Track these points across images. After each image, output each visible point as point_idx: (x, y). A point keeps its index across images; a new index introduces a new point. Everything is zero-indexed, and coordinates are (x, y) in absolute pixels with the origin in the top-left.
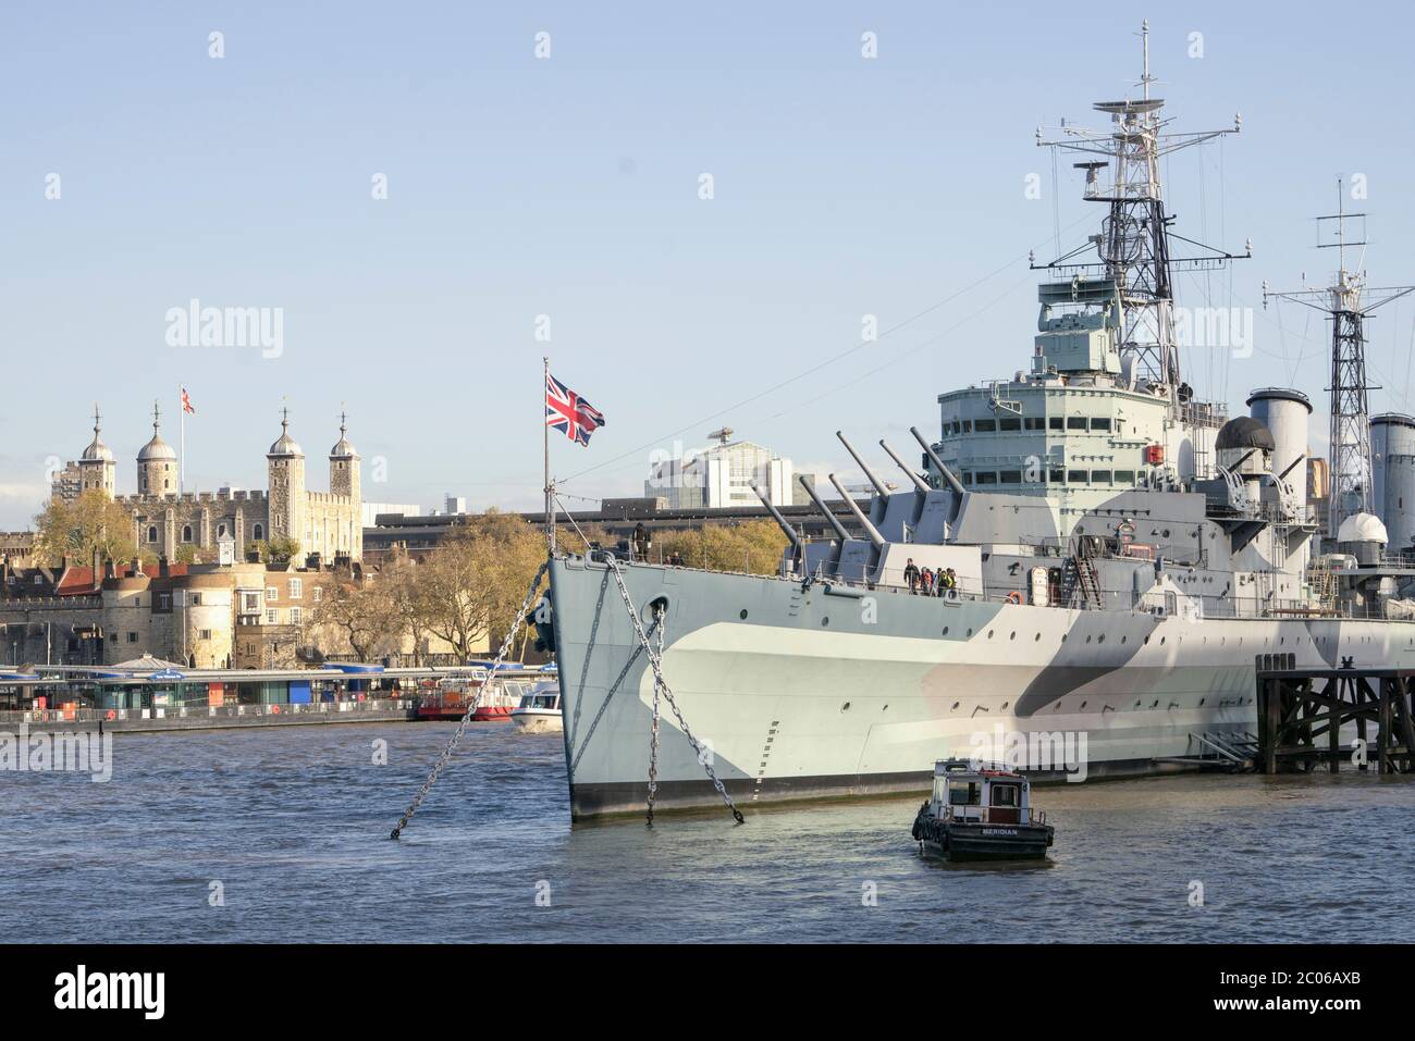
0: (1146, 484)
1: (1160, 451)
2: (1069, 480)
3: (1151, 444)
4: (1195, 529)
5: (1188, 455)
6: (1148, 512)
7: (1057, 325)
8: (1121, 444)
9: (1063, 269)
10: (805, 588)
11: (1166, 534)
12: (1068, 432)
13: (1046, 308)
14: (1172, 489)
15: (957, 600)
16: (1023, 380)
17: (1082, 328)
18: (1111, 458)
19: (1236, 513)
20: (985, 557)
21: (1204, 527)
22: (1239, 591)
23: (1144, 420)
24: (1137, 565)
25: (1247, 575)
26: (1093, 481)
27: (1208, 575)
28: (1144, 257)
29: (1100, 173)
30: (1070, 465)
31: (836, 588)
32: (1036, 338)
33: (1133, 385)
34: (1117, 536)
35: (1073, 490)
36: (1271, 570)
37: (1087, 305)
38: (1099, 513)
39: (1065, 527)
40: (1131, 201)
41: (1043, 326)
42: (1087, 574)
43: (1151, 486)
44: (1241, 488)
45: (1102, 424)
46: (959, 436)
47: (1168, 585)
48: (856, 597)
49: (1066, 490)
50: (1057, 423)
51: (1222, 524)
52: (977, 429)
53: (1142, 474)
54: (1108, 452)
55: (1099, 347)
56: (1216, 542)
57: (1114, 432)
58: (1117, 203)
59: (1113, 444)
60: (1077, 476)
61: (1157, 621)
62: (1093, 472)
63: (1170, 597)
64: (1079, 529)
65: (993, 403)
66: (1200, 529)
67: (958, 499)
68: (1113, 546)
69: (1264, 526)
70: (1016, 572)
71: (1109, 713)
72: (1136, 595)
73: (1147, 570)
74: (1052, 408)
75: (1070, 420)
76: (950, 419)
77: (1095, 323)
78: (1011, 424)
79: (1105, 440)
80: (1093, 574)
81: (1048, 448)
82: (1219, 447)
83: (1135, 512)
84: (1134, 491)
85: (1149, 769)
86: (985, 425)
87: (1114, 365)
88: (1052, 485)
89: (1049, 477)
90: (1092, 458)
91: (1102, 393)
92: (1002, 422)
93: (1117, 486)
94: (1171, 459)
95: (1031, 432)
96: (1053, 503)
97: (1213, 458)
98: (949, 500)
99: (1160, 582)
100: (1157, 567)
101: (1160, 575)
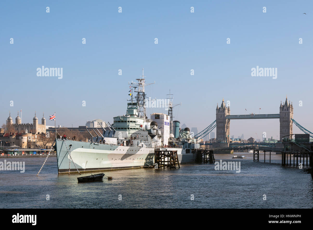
0: (140, 130)
4: (147, 136)
5: (146, 126)
7: (130, 108)
9: (131, 101)
10: (91, 143)
11: (143, 136)
12: (130, 123)
13: (128, 106)
14: (144, 131)
15: (112, 145)
16: (124, 116)
18: (136, 126)
19: (152, 134)
20: (118, 139)
22: (152, 144)
23: (140, 121)
25: (153, 142)
27: (148, 142)
28: (142, 100)
29: (136, 88)
30: (130, 127)
31: (95, 144)
32: (127, 110)
33: (140, 117)
34: (136, 137)
35: (130, 131)
36: (157, 141)
37: (134, 106)
38: (134, 134)
39: (129, 136)
40: (141, 92)
41: (128, 108)
43: (141, 130)
44: (153, 131)
45: (135, 122)
46: (116, 123)
47: (142, 143)
48: (98, 145)
50: (129, 122)
51: (150, 135)
55: (135, 112)
56: (149, 138)
57: (136, 123)
58: (139, 92)
59: (136, 124)
60: (131, 129)
61: (140, 148)
62: (133, 128)
63: (142, 145)
64: (131, 136)
65: (120, 119)
67: (114, 132)
68: (135, 138)
69: (156, 136)
70: (122, 141)
71: (134, 160)
72: (138, 145)
74: (128, 120)
75: (130, 121)
76: (115, 121)
77: (134, 108)
78: (122, 122)
79: (135, 124)
81: (127, 125)
82: (151, 125)
83: (139, 134)
85: (139, 167)
86: (119, 122)
87: (137, 114)
88: (127, 130)
89: (127, 129)
90: (133, 126)
91: (135, 118)
92: (121, 121)
93: (136, 130)
94: (144, 127)
95: (125, 123)
96: (127, 132)
97: (150, 126)
98: (113, 132)
99: (141, 143)
100: (141, 141)
101: (141, 142)
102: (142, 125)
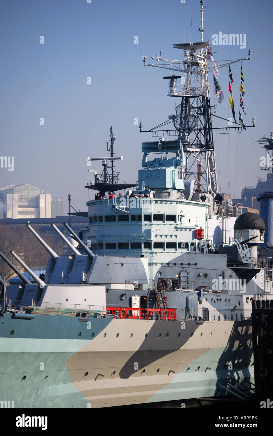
0: (195, 249)
1: (203, 232)
2: (154, 248)
3: (197, 228)
4: (221, 273)
5: (219, 233)
6: (196, 264)
7: (151, 164)
8: (182, 229)
9: (157, 132)
10: (1, 315)
11: (206, 276)
12: (154, 222)
13: (145, 155)
14: (210, 252)
15: (86, 317)
17: (164, 166)
18: (176, 236)
19: (243, 264)
20: (107, 290)
21: (226, 272)
22: (245, 305)
23: (195, 216)
24: (188, 294)
25: (249, 297)
26: (166, 248)
27: (228, 297)
28: (199, 127)
29: (176, 82)
30: (154, 240)
32: (139, 171)
33: (191, 196)
34: (179, 277)
35: (156, 253)
36: (263, 294)
37: (167, 153)
38: (170, 265)
39: (151, 274)
40: (192, 97)
41: (144, 165)
42: (161, 299)
43: (197, 250)
44: (246, 251)
45: (172, 218)
46: (97, 224)
47: (206, 304)
48: (29, 319)
49: (152, 253)
50: (148, 218)
51: (235, 270)
52: (107, 221)
53: (193, 244)
54: (175, 233)
57: (178, 222)
58: (185, 98)
59: (177, 229)
60: (159, 245)
61: (198, 324)
62: (167, 243)
63: (206, 311)
64: (159, 274)
65: (114, 207)
66: (223, 273)
67: (91, 260)
68: (176, 284)
69: (259, 271)
70: (123, 298)
71: (171, 374)
73: (193, 297)
74: (145, 210)
75: (155, 216)
76: (92, 214)
77: (169, 163)
78: (124, 218)
79: (173, 227)
80: (165, 298)
81: (143, 231)
82: (236, 228)
83: (189, 264)
84: (189, 253)
86: (110, 218)
87: (180, 185)
88: (144, 250)
89: (143, 245)
90: (166, 236)
91: (172, 202)
92: (119, 216)
93: (179, 250)
94: (209, 235)
95: (134, 222)
96: (145, 261)
97: (232, 234)
98: (86, 260)
99: (201, 303)
100: (199, 295)
101: (201, 298)
102: (201, 231)
